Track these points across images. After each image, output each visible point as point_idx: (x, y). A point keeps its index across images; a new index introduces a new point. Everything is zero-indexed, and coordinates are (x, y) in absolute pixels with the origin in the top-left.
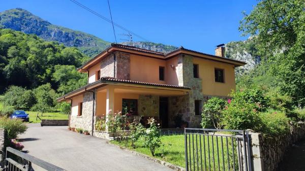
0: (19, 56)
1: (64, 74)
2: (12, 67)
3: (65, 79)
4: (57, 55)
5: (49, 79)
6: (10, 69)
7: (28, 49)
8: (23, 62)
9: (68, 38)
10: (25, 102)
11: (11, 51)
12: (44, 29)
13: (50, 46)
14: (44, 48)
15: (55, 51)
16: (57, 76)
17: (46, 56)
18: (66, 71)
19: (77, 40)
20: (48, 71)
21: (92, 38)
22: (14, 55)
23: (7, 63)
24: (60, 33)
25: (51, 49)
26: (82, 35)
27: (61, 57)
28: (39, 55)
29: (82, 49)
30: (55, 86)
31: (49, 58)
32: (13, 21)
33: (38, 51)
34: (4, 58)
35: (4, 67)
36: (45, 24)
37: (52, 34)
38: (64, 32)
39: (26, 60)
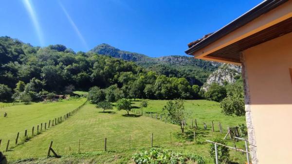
0: (99, 67)
1: (125, 78)
2: (95, 74)
3: (126, 81)
4: (122, 66)
5: (116, 82)
6: (94, 76)
7: (105, 63)
8: (101, 71)
9: (128, 57)
11: (96, 64)
12: (116, 53)
14: (114, 62)
15: (120, 63)
16: (121, 79)
17: (115, 67)
18: (127, 76)
19: (134, 58)
20: (116, 76)
21: (142, 56)
22: (97, 67)
23: (92, 73)
24: (125, 54)
25: (118, 62)
27: (124, 67)
28: (111, 67)
29: (137, 63)
30: (120, 85)
31: (117, 68)
32: (101, 51)
33: (110, 64)
34: (91, 69)
35: (90, 75)
36: (117, 50)
37: (121, 56)
38: (127, 54)
39: (103, 70)
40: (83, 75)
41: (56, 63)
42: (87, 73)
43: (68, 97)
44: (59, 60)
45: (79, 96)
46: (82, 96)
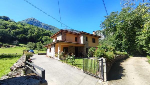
0: (32, 33)
1: (46, 39)
2: (29, 36)
3: (46, 40)
4: (44, 33)
5: (41, 40)
6: (29, 37)
7: (35, 30)
8: (33, 34)
9: (47, 27)
10: (33, 47)
11: (29, 31)
12: (40, 24)
13: (41, 30)
14: (40, 30)
15: (43, 31)
16: (43, 39)
17: (40, 33)
18: (46, 38)
19: (50, 28)
20: (41, 38)
22: (30, 32)
23: (28, 35)
24: (45, 26)
25: (42, 31)
26: (52, 26)
27: (45, 33)
28: (38, 32)
29: (51, 31)
30: (43, 42)
31: (41, 33)
32: (30, 22)
33: (38, 31)
34: (27, 33)
35: (27, 36)
36: (40, 23)
37: (42, 26)
38: (46, 25)
39: (34, 34)
40: (23, 36)
41: (6, 28)
42: (25, 35)
43: (15, 46)
44: (7, 26)
45: (21, 46)
46: (23, 46)
